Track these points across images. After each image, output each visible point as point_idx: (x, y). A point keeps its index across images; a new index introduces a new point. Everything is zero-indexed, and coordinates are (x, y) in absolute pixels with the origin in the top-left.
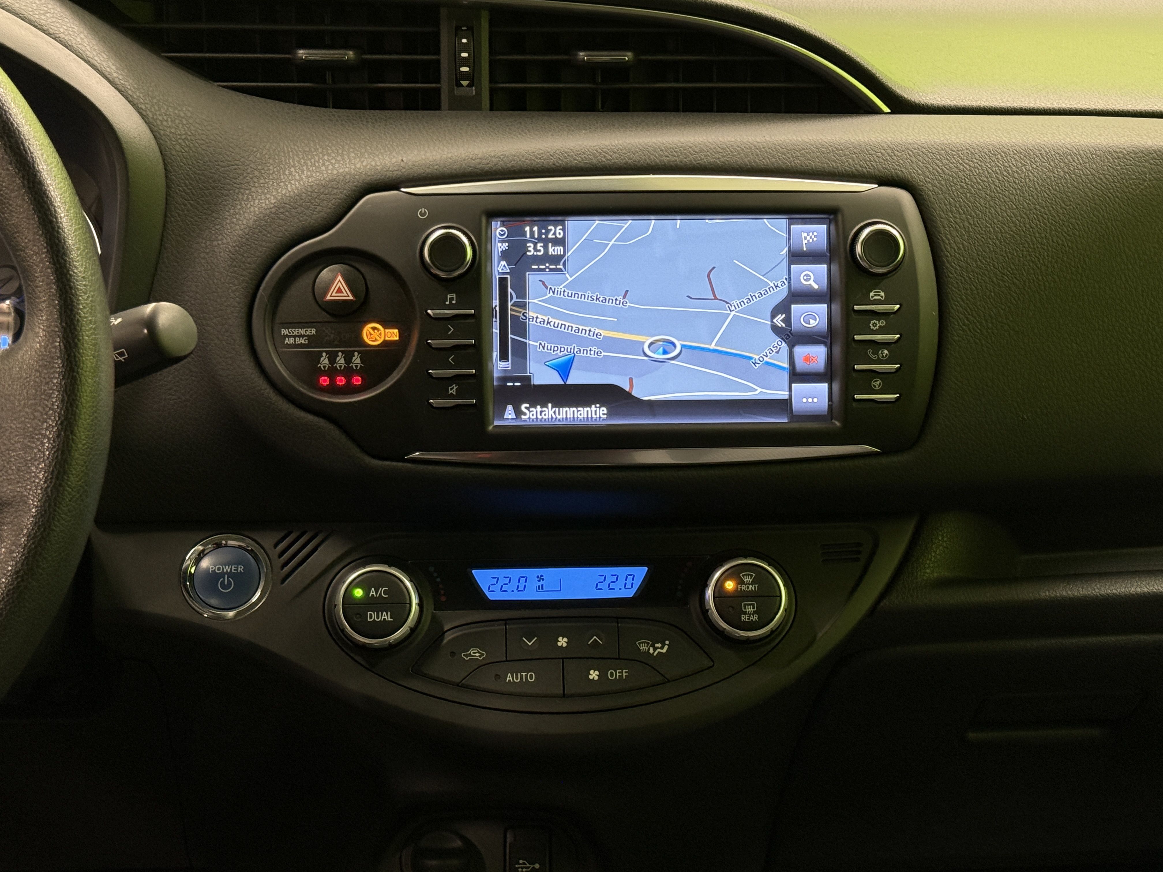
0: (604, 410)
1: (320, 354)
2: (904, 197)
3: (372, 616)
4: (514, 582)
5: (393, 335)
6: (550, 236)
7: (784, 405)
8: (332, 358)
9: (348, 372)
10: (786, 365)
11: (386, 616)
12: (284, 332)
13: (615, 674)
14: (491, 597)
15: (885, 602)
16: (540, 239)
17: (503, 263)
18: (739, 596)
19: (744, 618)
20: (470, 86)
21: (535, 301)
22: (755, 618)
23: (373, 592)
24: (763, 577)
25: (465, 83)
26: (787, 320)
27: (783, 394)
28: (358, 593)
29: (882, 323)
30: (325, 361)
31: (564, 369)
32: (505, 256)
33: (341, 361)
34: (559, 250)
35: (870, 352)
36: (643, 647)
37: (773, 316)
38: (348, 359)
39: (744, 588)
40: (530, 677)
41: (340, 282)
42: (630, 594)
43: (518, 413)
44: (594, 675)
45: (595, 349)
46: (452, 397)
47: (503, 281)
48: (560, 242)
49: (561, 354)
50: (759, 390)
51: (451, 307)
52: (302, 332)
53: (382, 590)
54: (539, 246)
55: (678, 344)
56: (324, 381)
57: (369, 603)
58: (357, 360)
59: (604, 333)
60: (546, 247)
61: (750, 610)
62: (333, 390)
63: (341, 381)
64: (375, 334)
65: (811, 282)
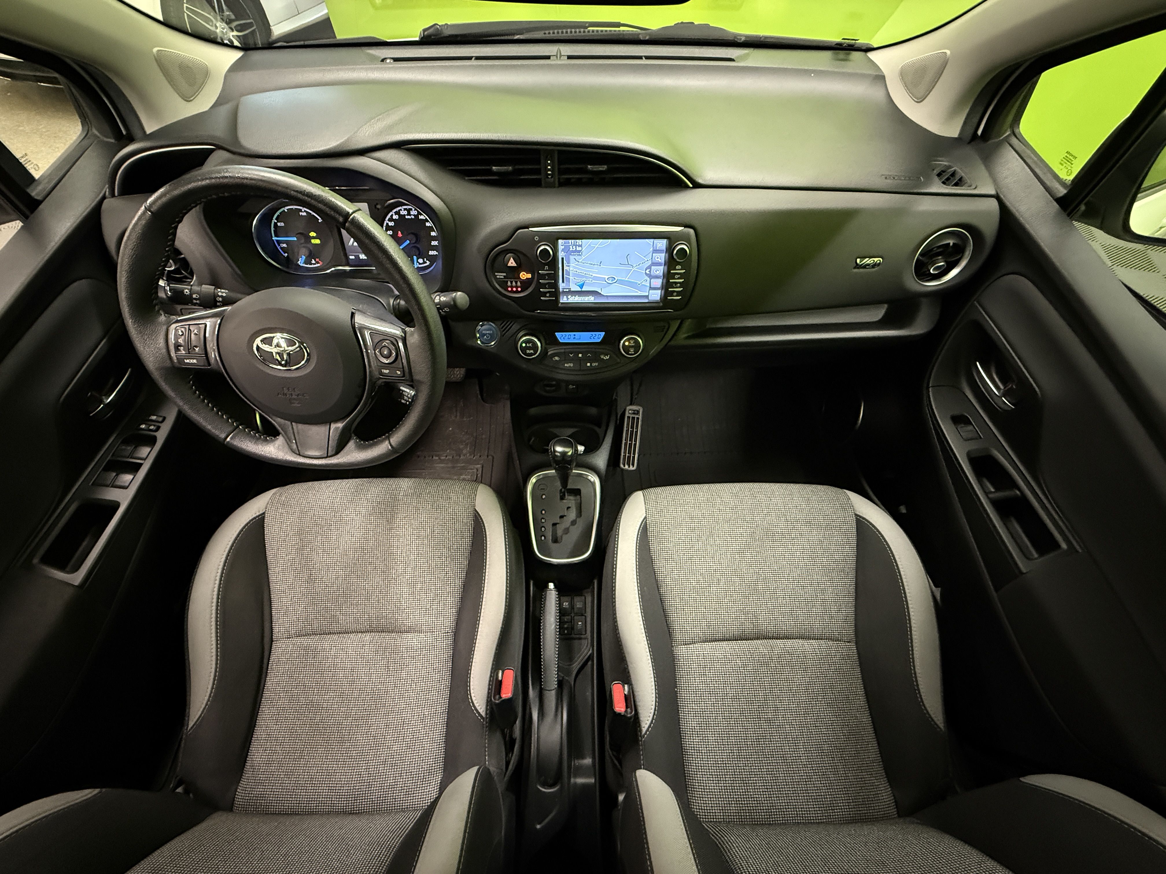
0: (593, 298)
1: (507, 281)
2: (691, 231)
3: (528, 351)
4: (567, 336)
5: (529, 276)
6: (577, 244)
7: (647, 297)
8: (511, 282)
9: (517, 287)
10: (648, 285)
11: (532, 351)
12: (496, 274)
13: (594, 364)
14: (561, 341)
15: (670, 344)
16: (574, 245)
17: (563, 252)
18: (629, 347)
19: (630, 353)
20: (552, 177)
21: (573, 265)
22: (633, 353)
23: (528, 345)
24: (636, 341)
25: (550, 177)
26: (650, 271)
27: (647, 294)
28: (524, 345)
29: (679, 276)
30: (509, 284)
31: (581, 286)
32: (563, 250)
33: (514, 284)
34: (580, 249)
35: (674, 285)
36: (602, 357)
37: (646, 270)
38: (516, 283)
39: (630, 344)
40: (572, 365)
41: (512, 260)
42: (599, 341)
43: (568, 299)
44: (589, 364)
45: (591, 280)
46: (548, 297)
47: (563, 259)
48: (580, 246)
49: (580, 280)
50: (640, 292)
51: (546, 270)
52: (502, 274)
53: (530, 344)
54: (574, 247)
55: (616, 278)
56: (510, 289)
57: (526, 348)
58: (519, 284)
59: (594, 275)
60: (576, 248)
61: (632, 350)
62: (512, 291)
63: (514, 289)
64: (524, 276)
65: (659, 259)
